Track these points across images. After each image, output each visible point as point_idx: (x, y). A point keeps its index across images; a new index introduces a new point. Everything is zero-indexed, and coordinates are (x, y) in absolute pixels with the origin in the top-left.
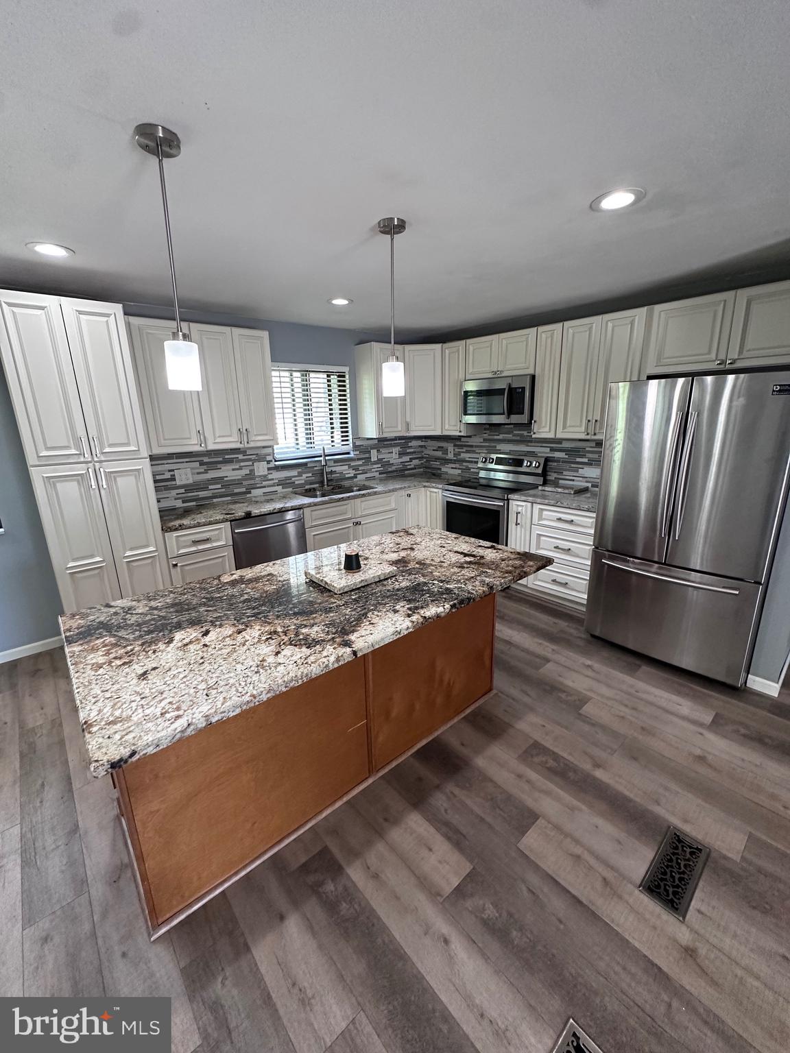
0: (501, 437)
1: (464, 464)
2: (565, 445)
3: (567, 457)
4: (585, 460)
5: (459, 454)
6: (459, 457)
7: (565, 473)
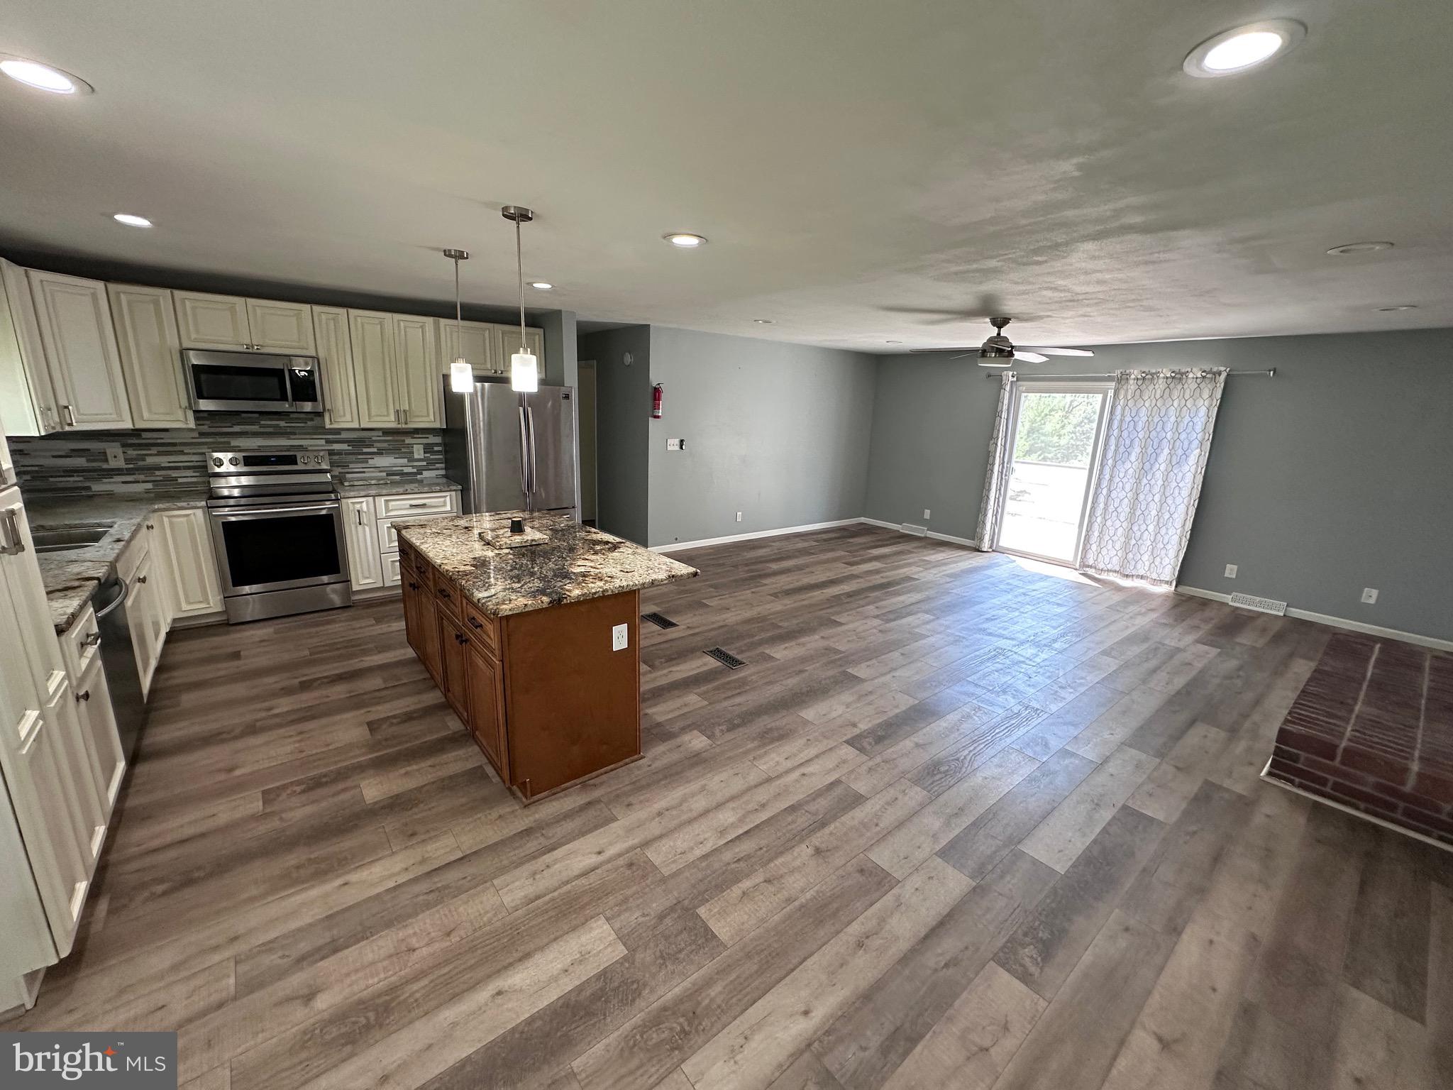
0: (237, 429)
1: (157, 473)
2: (344, 435)
3: (350, 448)
4: (375, 450)
5: (143, 458)
6: (141, 463)
7: (351, 466)
